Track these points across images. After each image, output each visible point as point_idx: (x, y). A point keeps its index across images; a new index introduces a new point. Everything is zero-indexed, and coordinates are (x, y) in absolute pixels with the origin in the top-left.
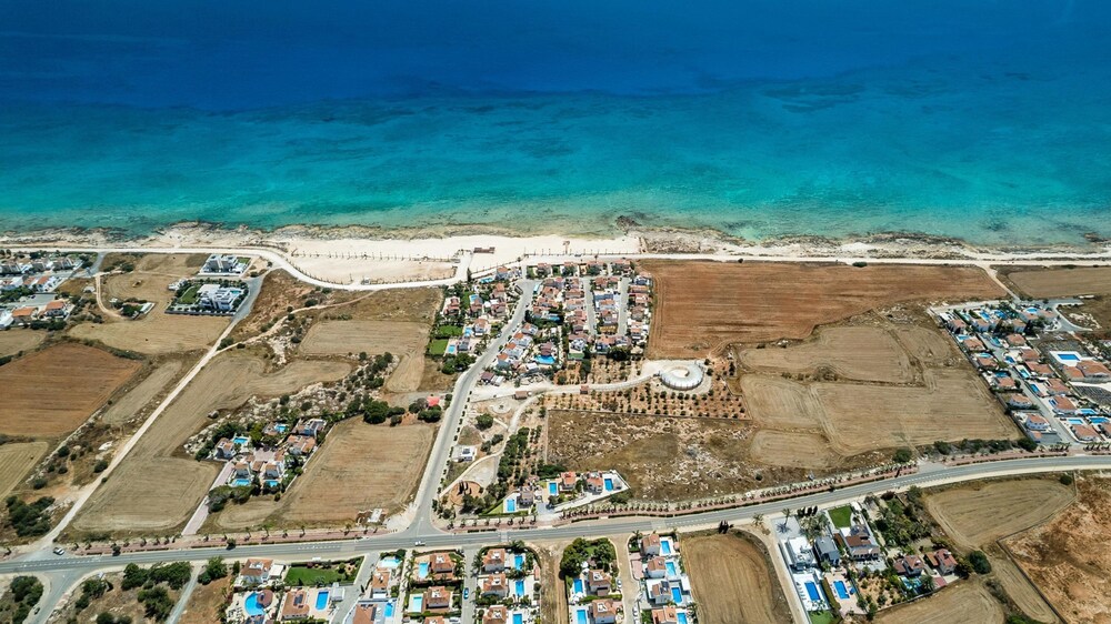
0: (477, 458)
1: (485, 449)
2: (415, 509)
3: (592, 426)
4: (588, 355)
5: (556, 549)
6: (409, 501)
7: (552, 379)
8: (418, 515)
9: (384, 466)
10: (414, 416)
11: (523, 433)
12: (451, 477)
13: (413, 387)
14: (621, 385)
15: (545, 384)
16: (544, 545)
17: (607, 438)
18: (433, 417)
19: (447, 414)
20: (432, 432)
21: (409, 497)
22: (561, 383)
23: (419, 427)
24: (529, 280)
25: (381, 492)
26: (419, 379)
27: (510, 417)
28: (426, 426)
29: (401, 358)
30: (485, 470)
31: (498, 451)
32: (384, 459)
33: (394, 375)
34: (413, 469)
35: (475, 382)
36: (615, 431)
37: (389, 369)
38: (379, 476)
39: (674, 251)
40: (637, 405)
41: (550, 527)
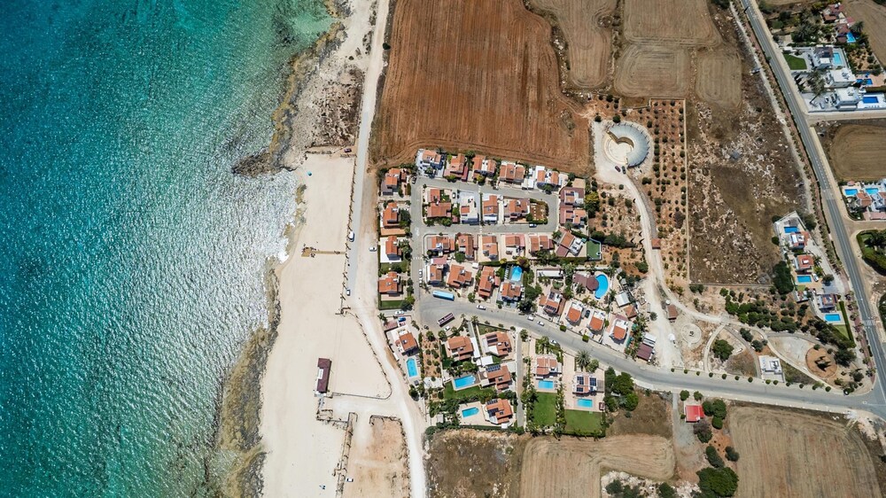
0: (772, 355)
1: (759, 347)
2: (854, 412)
3: (710, 241)
4: (599, 238)
5: (871, 278)
6: (843, 419)
7: (638, 279)
8: (860, 407)
9: (798, 456)
10: (716, 435)
11: (730, 309)
12: (804, 380)
13: (662, 444)
14: (641, 207)
15: (648, 286)
16: (870, 289)
17: (725, 228)
18: (715, 412)
19: (709, 395)
20: (740, 409)
21: (837, 420)
22: (643, 268)
23: (733, 424)
24: (416, 306)
25: (835, 453)
26: (647, 439)
27: (705, 324)
28: (732, 418)
29: (605, 471)
30: (786, 346)
31: (760, 334)
32: (790, 459)
33: (642, 473)
34: (799, 422)
35: (650, 368)
36: (714, 219)
37: (633, 481)
38: (815, 459)
39: (352, 115)
40: (674, 194)
41: (850, 283)
